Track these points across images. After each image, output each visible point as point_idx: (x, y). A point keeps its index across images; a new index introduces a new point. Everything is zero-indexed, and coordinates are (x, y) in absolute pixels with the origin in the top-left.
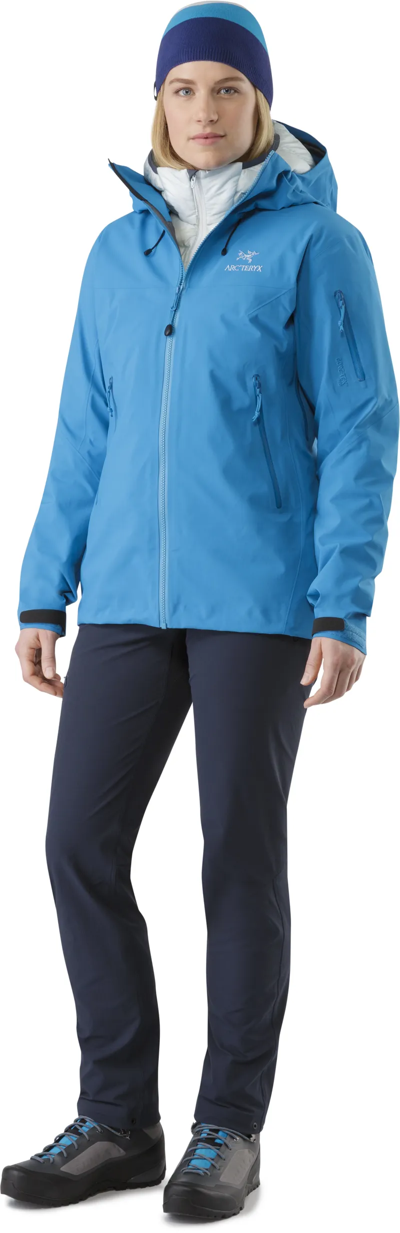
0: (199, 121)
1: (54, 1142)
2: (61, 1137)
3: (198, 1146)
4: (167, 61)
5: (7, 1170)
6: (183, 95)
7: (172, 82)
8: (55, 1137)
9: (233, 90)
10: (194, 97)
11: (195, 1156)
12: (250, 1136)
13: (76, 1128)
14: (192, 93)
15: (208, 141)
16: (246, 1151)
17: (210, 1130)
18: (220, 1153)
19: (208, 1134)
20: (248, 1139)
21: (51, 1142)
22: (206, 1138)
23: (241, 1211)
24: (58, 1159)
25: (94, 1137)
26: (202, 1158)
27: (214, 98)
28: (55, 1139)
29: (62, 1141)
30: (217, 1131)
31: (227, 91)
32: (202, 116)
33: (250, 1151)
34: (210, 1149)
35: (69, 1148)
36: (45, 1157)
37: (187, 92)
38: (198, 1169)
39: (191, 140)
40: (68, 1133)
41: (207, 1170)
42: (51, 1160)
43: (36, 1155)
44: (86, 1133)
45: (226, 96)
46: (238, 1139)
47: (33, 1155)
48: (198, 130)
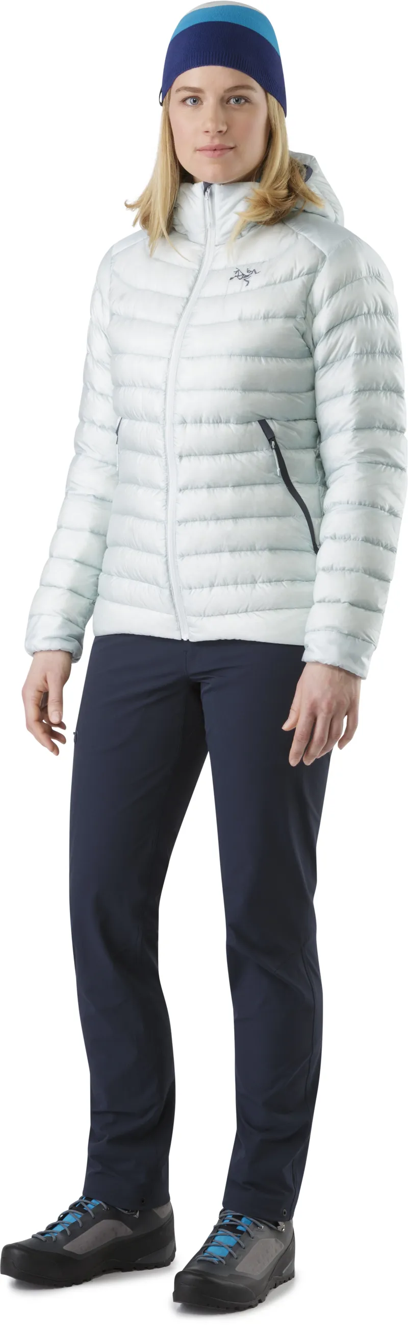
0: (207, 132)
1: (57, 1220)
2: (65, 1214)
3: (219, 1232)
4: (174, 66)
5: (8, 1249)
6: (190, 104)
7: (178, 90)
8: (59, 1215)
9: (244, 99)
10: (201, 106)
11: (214, 1243)
12: (277, 1225)
13: (81, 1205)
14: (199, 102)
15: (218, 153)
16: (273, 1240)
17: (234, 1216)
18: (240, 1242)
19: (231, 1221)
20: (275, 1227)
21: (55, 1220)
22: (227, 1225)
23: (260, 1304)
24: (60, 1237)
25: (99, 1216)
26: (220, 1245)
27: (223, 106)
28: (59, 1217)
29: (66, 1219)
30: (240, 1218)
31: (237, 101)
32: (209, 126)
33: (278, 1240)
34: (230, 1236)
35: (73, 1226)
36: (47, 1235)
37: (194, 101)
38: (214, 1257)
39: (198, 152)
40: (72, 1210)
41: (223, 1258)
42: (54, 1238)
43: (38, 1233)
44: (91, 1210)
45: (236, 106)
46: (263, 1227)
47: (35, 1233)
48: (205, 141)
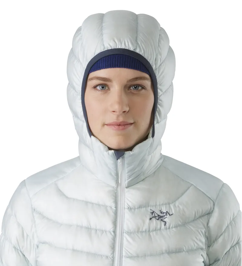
0: (114, 112)
6: (99, 89)
9: (141, 87)
10: (109, 91)
14: (107, 88)
15: (121, 127)
31: (135, 88)
32: (116, 107)
37: (103, 88)
45: (135, 92)
48: (112, 118)
